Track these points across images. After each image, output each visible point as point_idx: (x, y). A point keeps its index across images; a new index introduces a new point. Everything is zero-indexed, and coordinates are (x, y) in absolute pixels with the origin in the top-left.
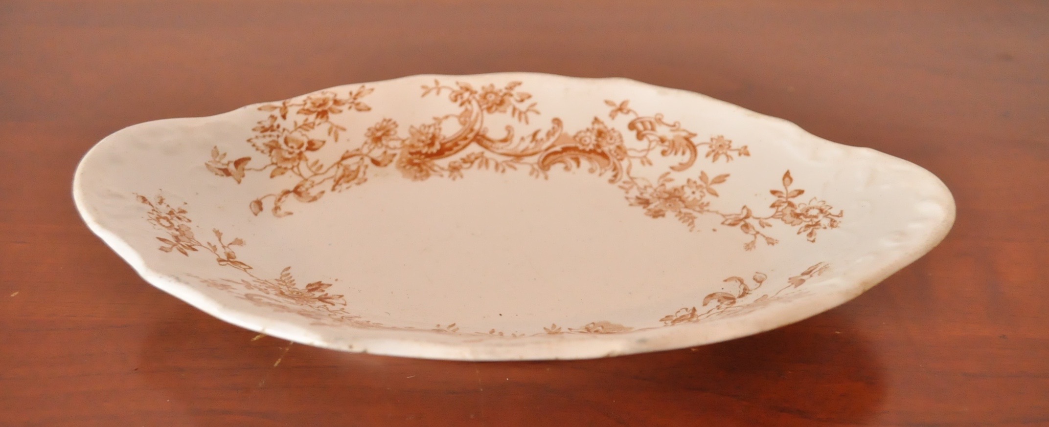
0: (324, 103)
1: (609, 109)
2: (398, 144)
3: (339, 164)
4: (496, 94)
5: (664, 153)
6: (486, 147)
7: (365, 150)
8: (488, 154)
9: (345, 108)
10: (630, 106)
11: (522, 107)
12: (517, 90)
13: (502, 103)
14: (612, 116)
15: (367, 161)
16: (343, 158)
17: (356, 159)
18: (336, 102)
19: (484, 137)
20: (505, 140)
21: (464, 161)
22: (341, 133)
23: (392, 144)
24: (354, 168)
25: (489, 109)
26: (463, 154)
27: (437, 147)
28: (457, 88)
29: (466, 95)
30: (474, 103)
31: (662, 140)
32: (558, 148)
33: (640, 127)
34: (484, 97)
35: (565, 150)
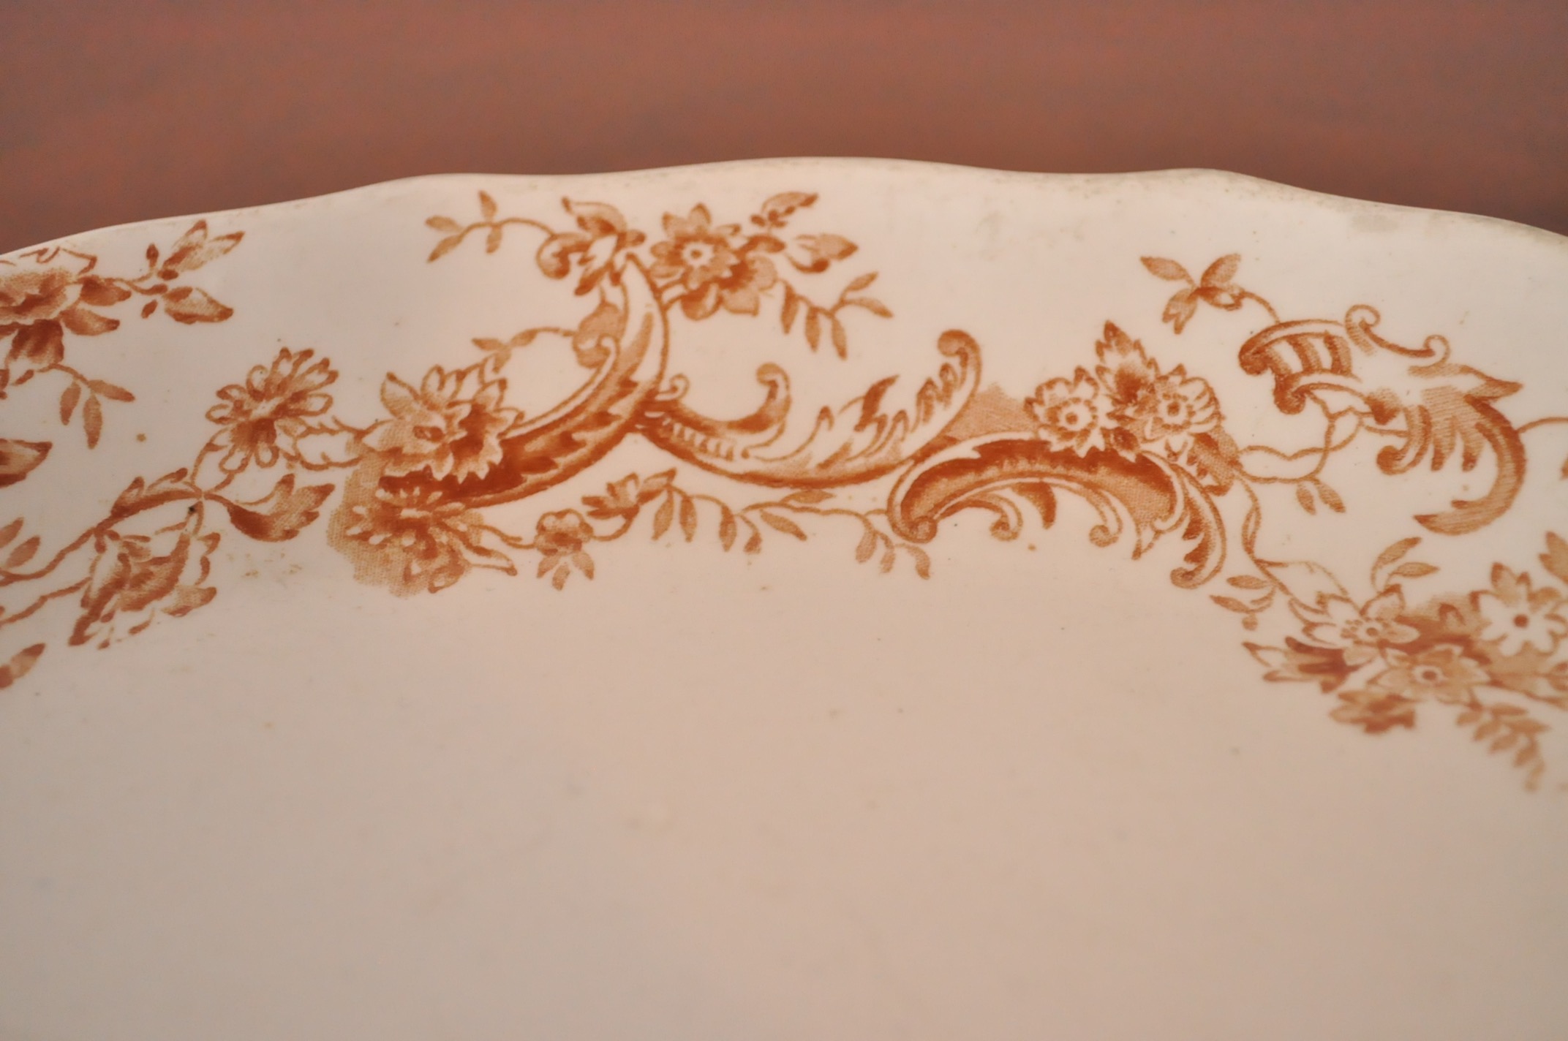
0: (49, 290)
1: (1163, 291)
2: (337, 447)
3: (102, 531)
4: (718, 242)
5: (1387, 460)
6: (683, 453)
7: (208, 477)
8: (690, 478)
9: (128, 311)
10: (1243, 278)
11: (821, 290)
12: (800, 224)
13: (740, 275)
14: (1175, 319)
15: (216, 517)
16: (121, 510)
17: (175, 511)
18: (93, 288)
19: (672, 409)
20: (754, 423)
21: (599, 508)
22: (110, 408)
23: (312, 448)
24: (162, 546)
25: (691, 302)
26: (593, 481)
27: (493, 453)
28: (566, 224)
29: (603, 249)
30: (633, 278)
31: (1381, 412)
32: (965, 450)
33: (1288, 357)
34: (673, 255)
35: (995, 453)
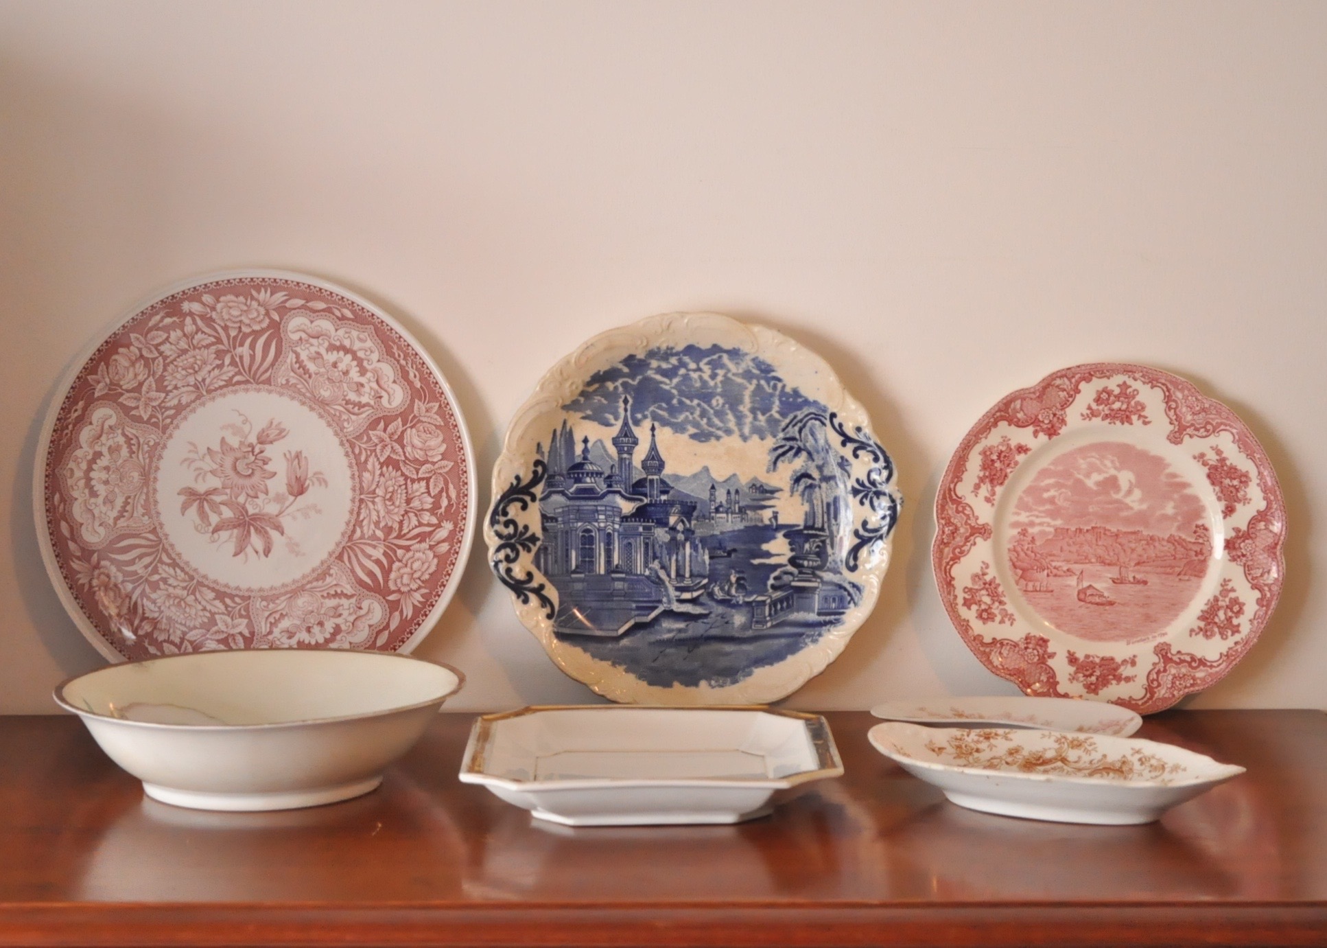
0: (990, 734)
1: (1131, 752)
2: (1021, 757)
3: (989, 761)
4: (1078, 741)
5: (1150, 771)
6: (1066, 764)
7: (1004, 758)
8: (1065, 767)
9: (999, 738)
10: (1143, 751)
11: (1090, 748)
12: (1091, 740)
13: (1080, 745)
14: (1132, 755)
15: (1003, 762)
16: (992, 759)
17: (998, 760)
18: (996, 734)
19: (1066, 760)
20: (1076, 762)
21: (1052, 769)
22: (994, 749)
23: (1018, 757)
24: (996, 763)
25: (1072, 748)
26: (1053, 766)
27: (1041, 761)
28: (1059, 737)
29: (1063, 740)
30: (1066, 744)
31: (1151, 766)
32: (1101, 768)
33: (1144, 760)
34: (1072, 742)
35: (1105, 768)
